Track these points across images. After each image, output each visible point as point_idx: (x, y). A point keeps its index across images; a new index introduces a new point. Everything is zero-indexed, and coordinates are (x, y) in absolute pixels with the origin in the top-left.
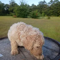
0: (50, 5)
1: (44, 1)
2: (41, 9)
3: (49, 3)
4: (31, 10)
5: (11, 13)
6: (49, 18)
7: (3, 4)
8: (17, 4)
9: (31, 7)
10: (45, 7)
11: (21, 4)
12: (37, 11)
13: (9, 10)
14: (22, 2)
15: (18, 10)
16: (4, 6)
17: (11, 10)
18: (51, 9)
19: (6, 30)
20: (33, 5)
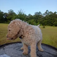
0: (45, 15)
1: (40, 12)
2: (37, 19)
3: (44, 14)
4: (27, 19)
6: (44, 27)
7: (2, 12)
8: (15, 13)
9: (28, 16)
10: (40, 18)
11: (19, 13)
12: (33, 20)
13: (7, 18)
14: (20, 12)
16: (3, 14)
17: (9, 18)
18: (46, 19)
19: (4, 37)
20: (30, 15)
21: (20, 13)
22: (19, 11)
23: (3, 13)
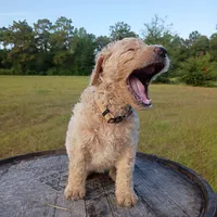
7: (91, 36)
11: (147, 34)
14: (151, 27)
22: (147, 25)
23: (94, 37)
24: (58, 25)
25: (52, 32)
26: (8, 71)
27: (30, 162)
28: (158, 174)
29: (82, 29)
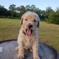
5: (45, 18)
8: (53, 10)
13: (44, 16)
15: (52, 16)
16: (41, 12)
17: (47, 16)
21: (58, 10)
22: (57, 8)
24: (32, 7)
25: (30, 8)
26: (18, 18)
27: (15, 41)
28: (46, 49)
29: (38, 8)
